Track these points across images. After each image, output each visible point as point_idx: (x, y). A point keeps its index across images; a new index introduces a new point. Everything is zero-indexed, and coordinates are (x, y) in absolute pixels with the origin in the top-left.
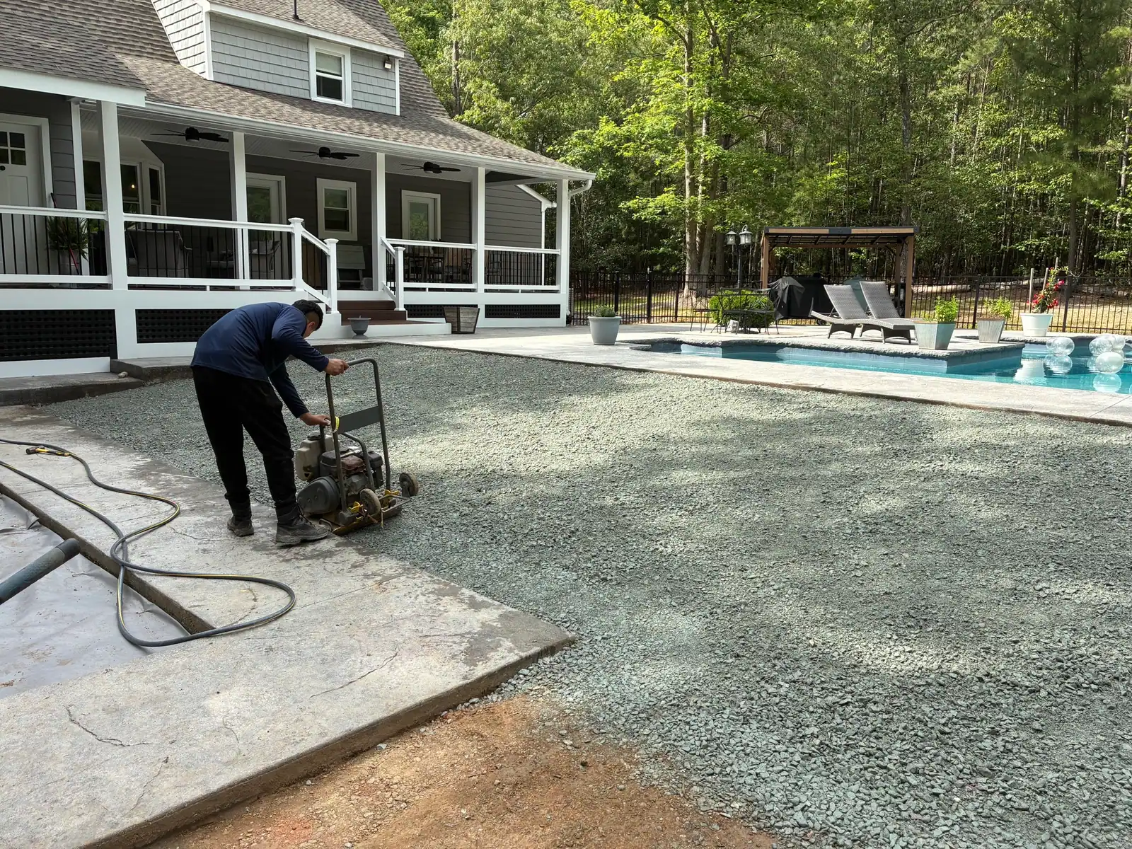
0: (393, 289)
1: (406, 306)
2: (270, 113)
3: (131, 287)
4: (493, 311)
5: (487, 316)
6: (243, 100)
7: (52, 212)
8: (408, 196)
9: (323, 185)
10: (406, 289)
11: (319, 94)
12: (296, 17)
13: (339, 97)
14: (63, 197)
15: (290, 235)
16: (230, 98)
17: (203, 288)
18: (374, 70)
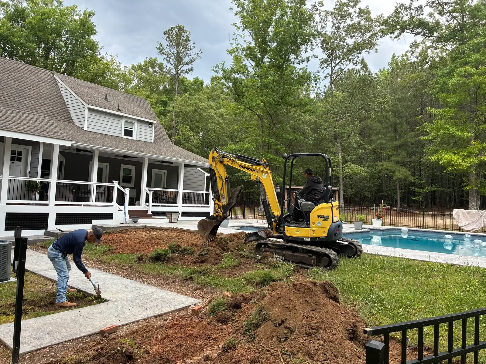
0: (148, 206)
1: (152, 212)
2: (108, 144)
3: (56, 205)
4: (184, 214)
5: (182, 216)
6: (98, 139)
7: (28, 179)
8: (154, 171)
9: (123, 167)
10: (152, 206)
11: (125, 135)
12: (119, 109)
13: (131, 136)
14: (33, 174)
15: (113, 187)
16: (94, 138)
17: (81, 205)
18: (146, 127)
